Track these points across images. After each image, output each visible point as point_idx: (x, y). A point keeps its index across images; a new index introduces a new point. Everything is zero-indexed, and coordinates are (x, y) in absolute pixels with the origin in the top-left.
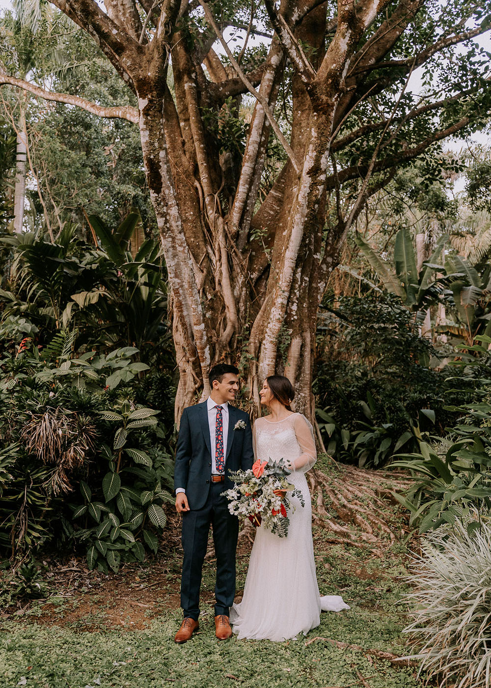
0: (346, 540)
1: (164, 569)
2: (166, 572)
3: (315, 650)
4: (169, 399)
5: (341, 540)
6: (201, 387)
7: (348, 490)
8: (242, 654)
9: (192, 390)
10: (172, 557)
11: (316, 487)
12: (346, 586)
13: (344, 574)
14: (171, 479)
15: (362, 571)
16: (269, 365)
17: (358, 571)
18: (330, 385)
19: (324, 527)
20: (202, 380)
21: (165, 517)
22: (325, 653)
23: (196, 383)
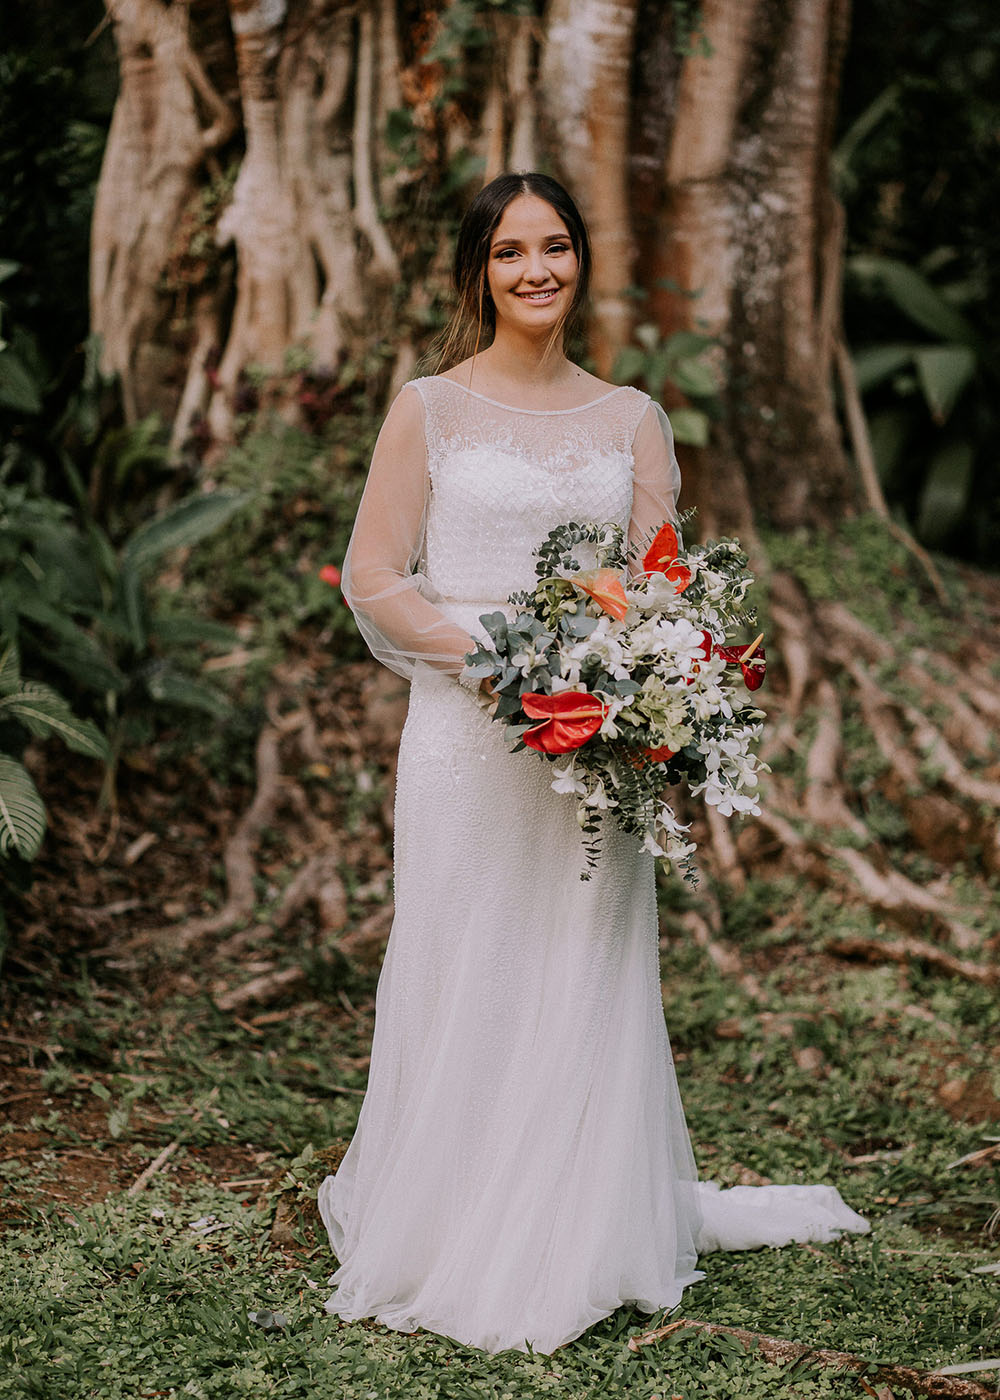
0: (920, 947)
1: (32, 1046)
2: (42, 1060)
3: (672, 1364)
4: (63, 197)
5: (897, 945)
6: (233, 148)
7: (976, 709)
8: (360, 1370)
9: (183, 158)
10: (75, 999)
11: (810, 689)
12: (878, 1145)
13: (881, 1098)
14: (69, 629)
15: (971, 1086)
16: (598, 38)
17: (953, 1088)
18: (966, 129)
19: (822, 884)
20: (237, 108)
21: (38, 809)
22: (705, 1377)
23: (205, 120)
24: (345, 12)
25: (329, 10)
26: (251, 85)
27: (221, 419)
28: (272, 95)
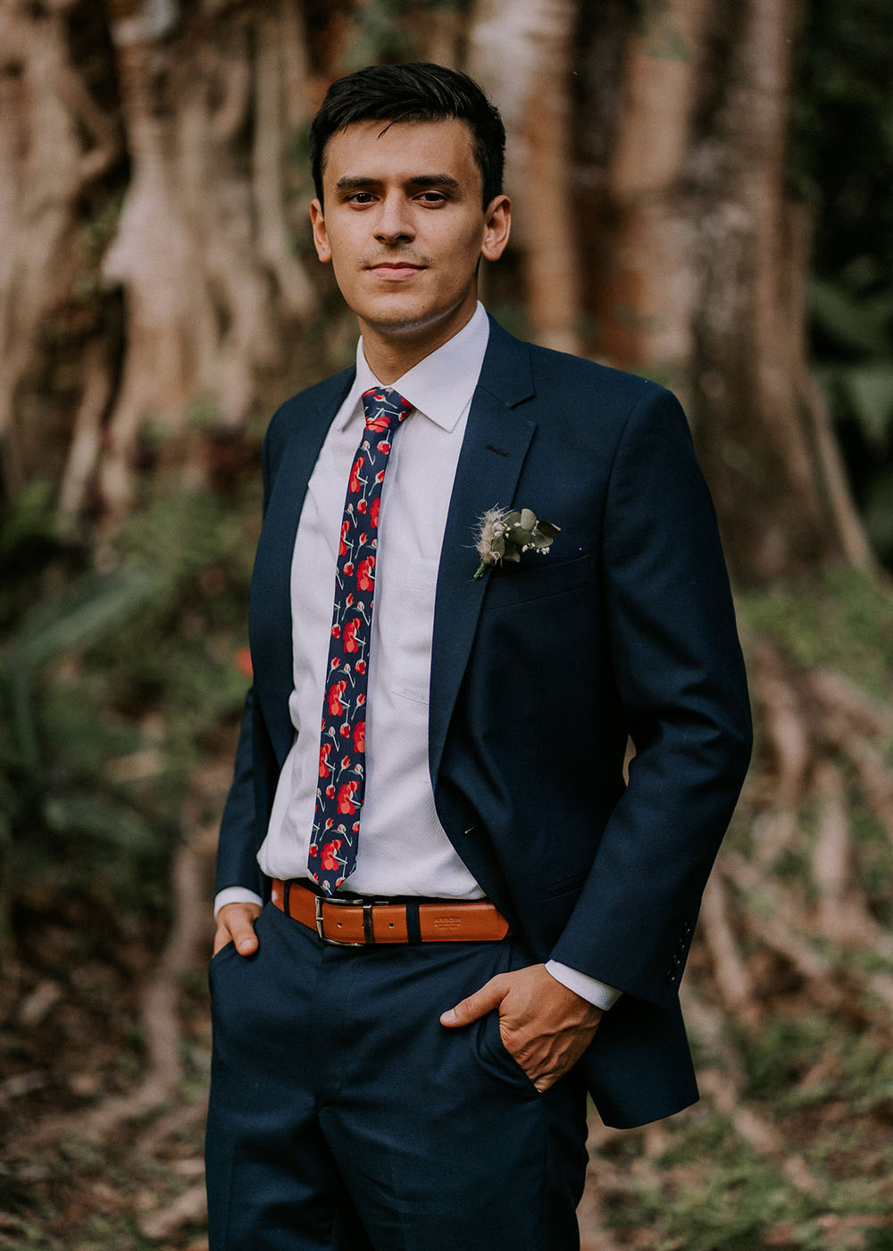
23: (86, 140)
24: (243, 19)
25: (226, 14)
26: (138, 102)
27: (117, 483)
28: (164, 111)
